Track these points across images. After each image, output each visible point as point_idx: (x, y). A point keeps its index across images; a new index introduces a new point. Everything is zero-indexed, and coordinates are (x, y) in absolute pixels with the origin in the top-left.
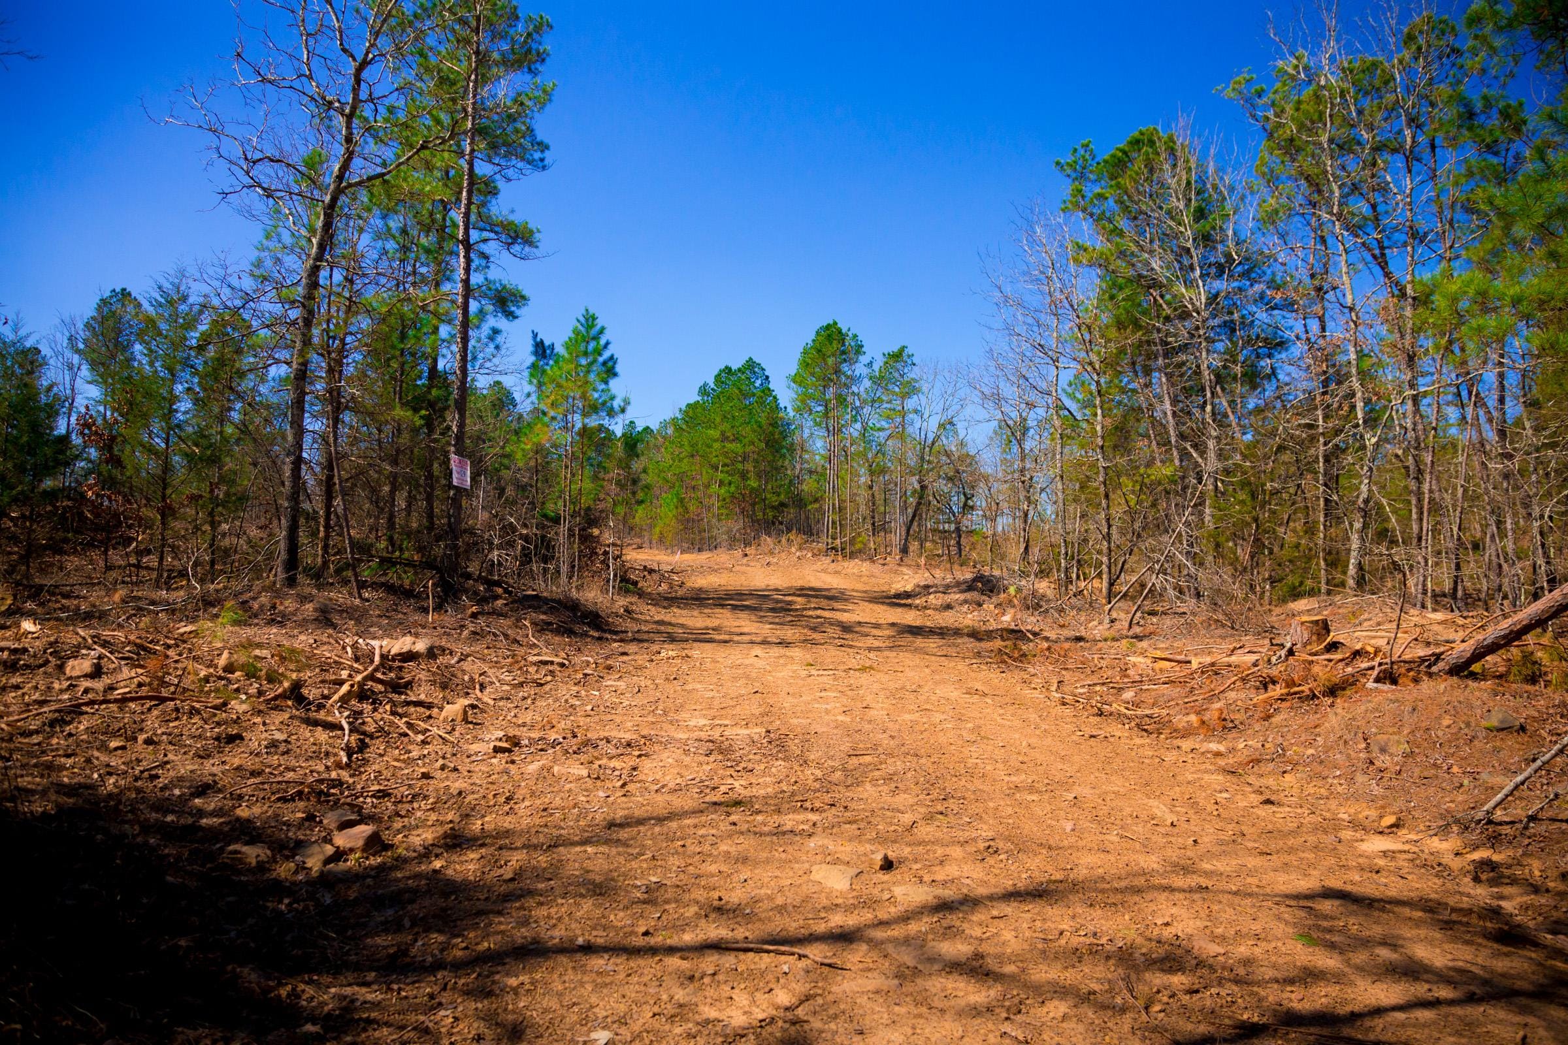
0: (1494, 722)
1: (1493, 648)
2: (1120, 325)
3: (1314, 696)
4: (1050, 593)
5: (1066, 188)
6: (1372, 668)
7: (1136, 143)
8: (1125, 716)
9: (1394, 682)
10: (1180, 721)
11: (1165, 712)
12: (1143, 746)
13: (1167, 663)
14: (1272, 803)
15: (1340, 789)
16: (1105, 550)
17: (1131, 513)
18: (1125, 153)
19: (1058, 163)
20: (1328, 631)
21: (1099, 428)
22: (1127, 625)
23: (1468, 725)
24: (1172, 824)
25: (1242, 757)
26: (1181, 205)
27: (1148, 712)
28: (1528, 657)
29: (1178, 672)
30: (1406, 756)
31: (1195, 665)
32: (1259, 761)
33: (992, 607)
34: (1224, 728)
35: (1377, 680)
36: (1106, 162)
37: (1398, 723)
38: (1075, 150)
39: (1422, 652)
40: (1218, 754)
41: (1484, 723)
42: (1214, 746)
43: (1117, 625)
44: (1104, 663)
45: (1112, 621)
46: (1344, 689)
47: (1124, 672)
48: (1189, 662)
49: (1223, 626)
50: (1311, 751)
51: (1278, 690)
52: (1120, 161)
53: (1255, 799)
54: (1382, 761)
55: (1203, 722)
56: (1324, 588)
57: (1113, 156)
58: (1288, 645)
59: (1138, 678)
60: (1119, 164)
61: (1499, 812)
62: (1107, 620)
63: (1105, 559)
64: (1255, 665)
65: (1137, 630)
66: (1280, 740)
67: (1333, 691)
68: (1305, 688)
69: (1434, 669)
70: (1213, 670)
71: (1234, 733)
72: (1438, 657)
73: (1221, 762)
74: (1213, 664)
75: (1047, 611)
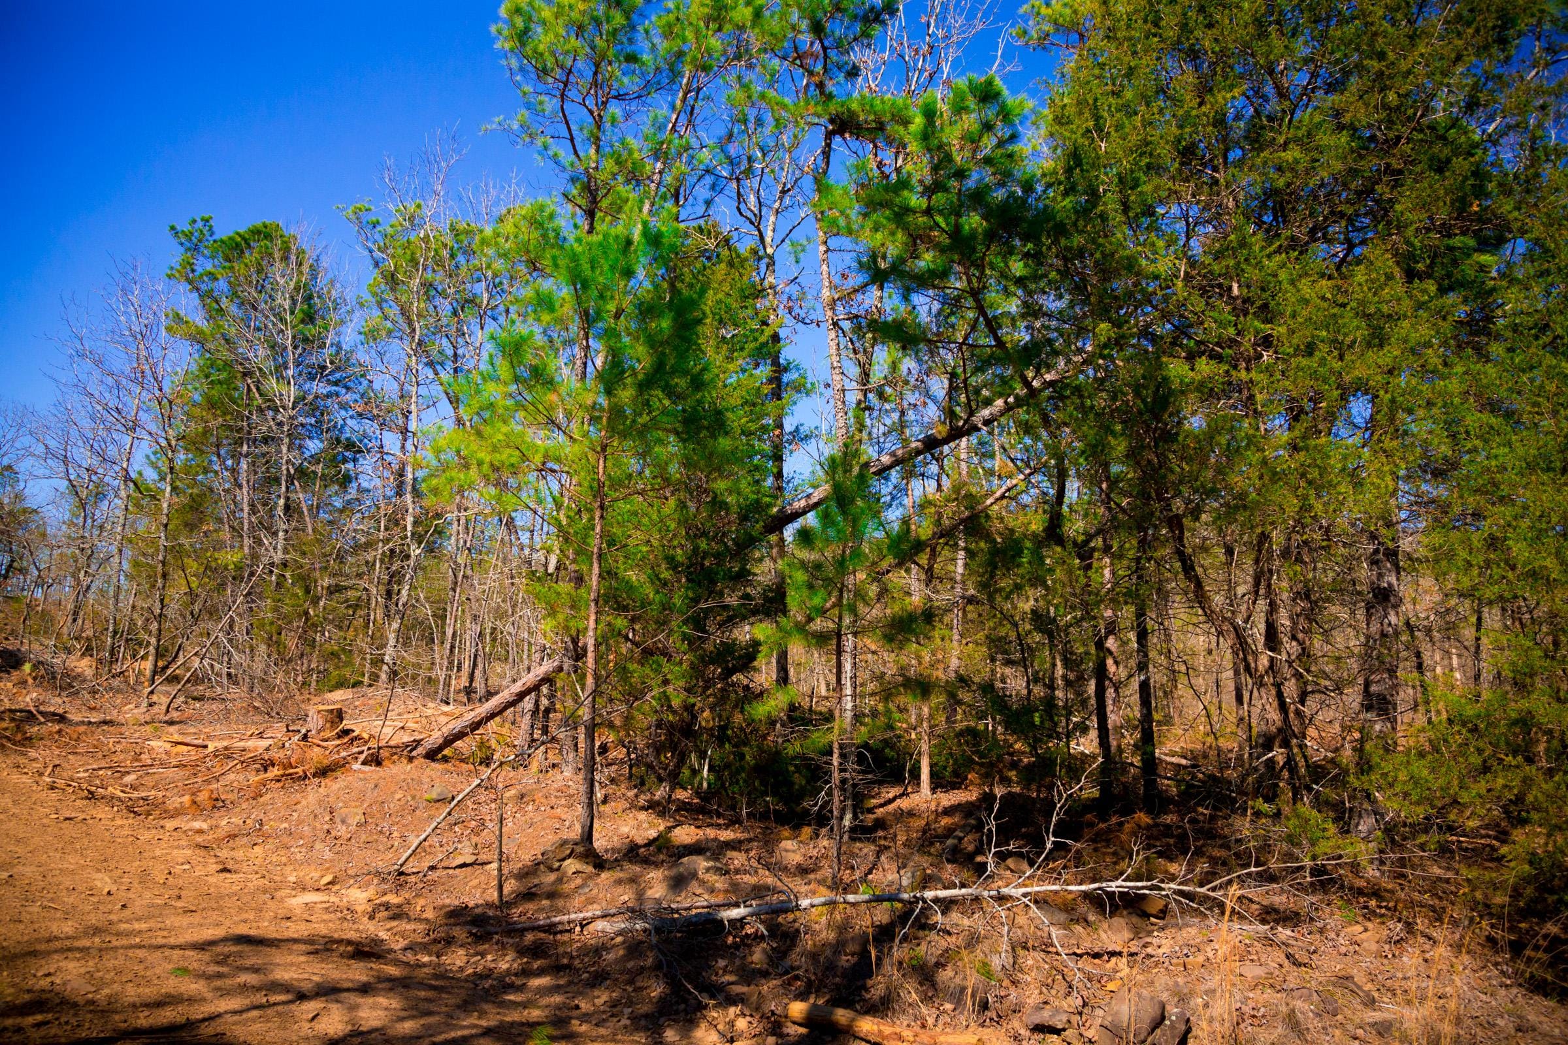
0: (434, 796)
1: (460, 735)
2: (212, 405)
3: (306, 777)
4: (89, 672)
5: (176, 255)
6: (361, 752)
7: (256, 232)
8: (119, 799)
9: (379, 763)
10: (174, 802)
11: (160, 794)
12: (122, 826)
13: (185, 748)
14: (229, 871)
15: (298, 856)
16: (155, 632)
17: (192, 595)
18: (244, 239)
19: (173, 228)
20: (341, 719)
21: (165, 505)
22: (164, 708)
23: (414, 798)
24: (109, 893)
25: (221, 833)
26: (287, 304)
27: (143, 794)
28: (482, 745)
29: (194, 755)
30: (359, 825)
31: (211, 748)
32: (235, 836)
33: (10, 685)
34: (214, 807)
35: (364, 763)
36: (222, 242)
37: (361, 799)
38: (194, 222)
39: (406, 738)
40: (200, 832)
41: (427, 796)
42: (197, 825)
43: (155, 709)
44: (119, 748)
45: (151, 705)
46: (333, 771)
47: (137, 757)
48: (206, 747)
49: (261, 713)
50: (285, 825)
51: (274, 772)
52: (237, 245)
53: (214, 867)
54: (342, 830)
55: (194, 802)
56: (366, 680)
57: (231, 239)
58: (303, 731)
59: (149, 762)
60: (235, 248)
61: (410, 864)
62: (145, 704)
63: (153, 641)
64: (267, 749)
65: (175, 715)
66: (262, 816)
67: (324, 772)
68: (299, 770)
69: (414, 753)
70: (226, 754)
71: (222, 812)
72: (418, 742)
73: (199, 839)
74: (226, 748)
75: (77, 693)
